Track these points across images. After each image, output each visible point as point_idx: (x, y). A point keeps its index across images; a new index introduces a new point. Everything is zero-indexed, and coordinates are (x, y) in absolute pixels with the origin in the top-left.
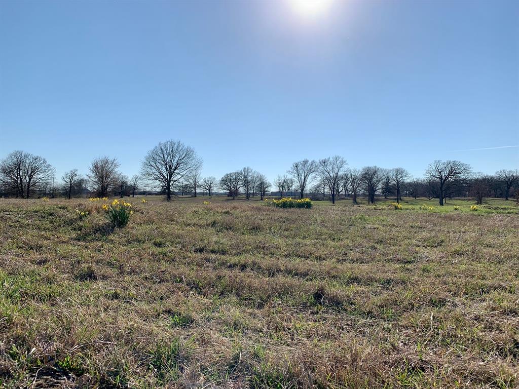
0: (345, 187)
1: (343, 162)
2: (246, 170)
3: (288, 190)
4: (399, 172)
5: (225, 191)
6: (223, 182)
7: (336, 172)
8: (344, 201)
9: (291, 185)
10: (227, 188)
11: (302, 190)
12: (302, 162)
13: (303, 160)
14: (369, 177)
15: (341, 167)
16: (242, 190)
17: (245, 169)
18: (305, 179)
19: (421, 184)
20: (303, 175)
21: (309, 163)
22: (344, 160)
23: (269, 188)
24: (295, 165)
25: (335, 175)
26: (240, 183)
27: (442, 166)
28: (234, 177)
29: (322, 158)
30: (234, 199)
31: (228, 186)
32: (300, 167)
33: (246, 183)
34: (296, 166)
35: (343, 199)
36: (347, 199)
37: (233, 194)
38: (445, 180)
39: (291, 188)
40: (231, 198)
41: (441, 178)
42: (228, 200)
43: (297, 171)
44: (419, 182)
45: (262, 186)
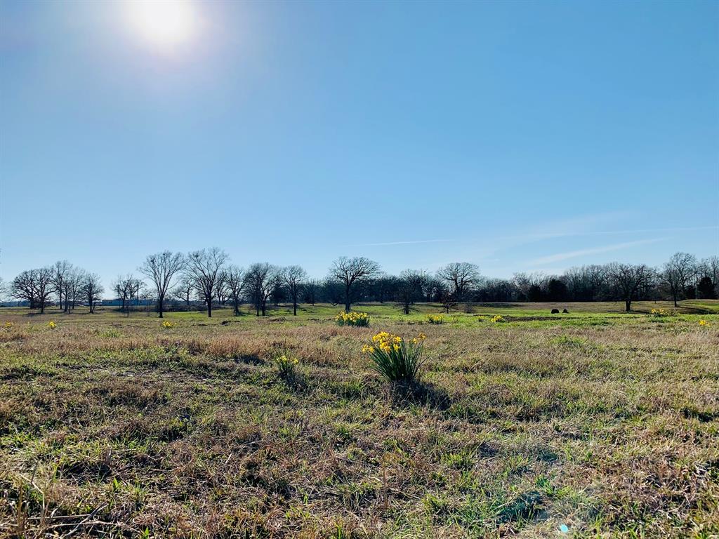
0: (218, 291)
1: (224, 256)
2: (62, 265)
3: (131, 296)
5: (19, 299)
6: (18, 285)
7: (214, 270)
8: (220, 311)
9: (136, 288)
10: (26, 294)
11: (162, 296)
12: (162, 255)
13: (163, 252)
14: (256, 276)
15: (221, 263)
16: (53, 297)
17: (59, 263)
18: (166, 279)
20: (163, 274)
21: (172, 257)
22: (226, 253)
23: (100, 294)
24: (150, 260)
25: (212, 273)
26: (50, 286)
28: (39, 276)
29: (193, 250)
30: (42, 313)
31: (27, 291)
32: (159, 261)
33: (61, 286)
34: (152, 261)
35: (220, 308)
36: (225, 308)
37: (37, 305)
38: (352, 280)
39: (136, 294)
40: (36, 311)
41: (346, 279)
42: (32, 315)
43: (153, 268)
45: (90, 289)
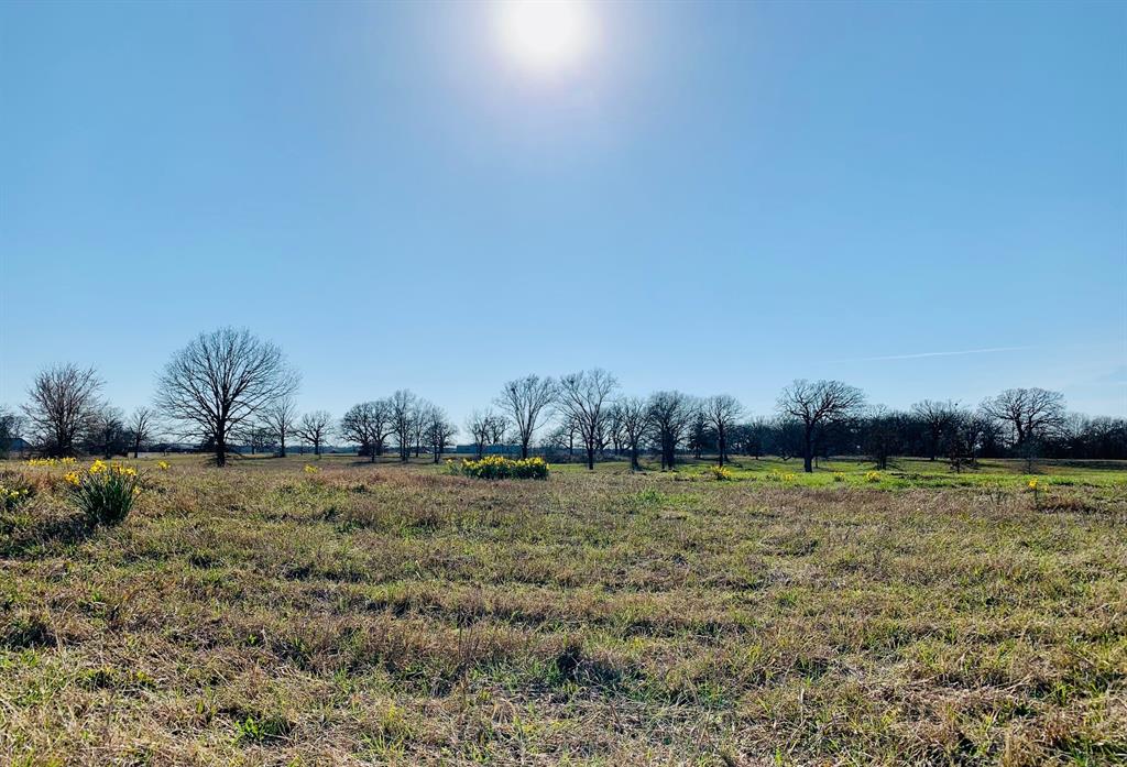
0: (615, 432)
1: (611, 381)
2: (402, 396)
3: (495, 440)
4: (723, 404)
5: (352, 443)
6: (349, 423)
7: (597, 402)
8: (613, 463)
9: (501, 429)
10: (358, 435)
11: (526, 441)
12: (525, 381)
13: (527, 376)
14: (662, 413)
15: (607, 392)
16: (391, 441)
17: (398, 394)
18: (530, 417)
19: (767, 429)
20: (527, 408)
21: (539, 383)
22: (613, 376)
23: (453, 436)
24: (509, 388)
25: (593, 409)
26: (387, 425)
27: (808, 392)
28: (374, 411)
29: (568, 373)
30: (373, 462)
31: (360, 431)
32: (520, 390)
33: (402, 426)
34: (513, 390)
35: (612, 459)
36: (620, 460)
37: (371, 451)
38: (815, 420)
39: (500, 437)
40: (366, 459)
41: (807, 417)
42: (359, 464)
43: (515, 400)
44: (764, 424)
45: (437, 434)
